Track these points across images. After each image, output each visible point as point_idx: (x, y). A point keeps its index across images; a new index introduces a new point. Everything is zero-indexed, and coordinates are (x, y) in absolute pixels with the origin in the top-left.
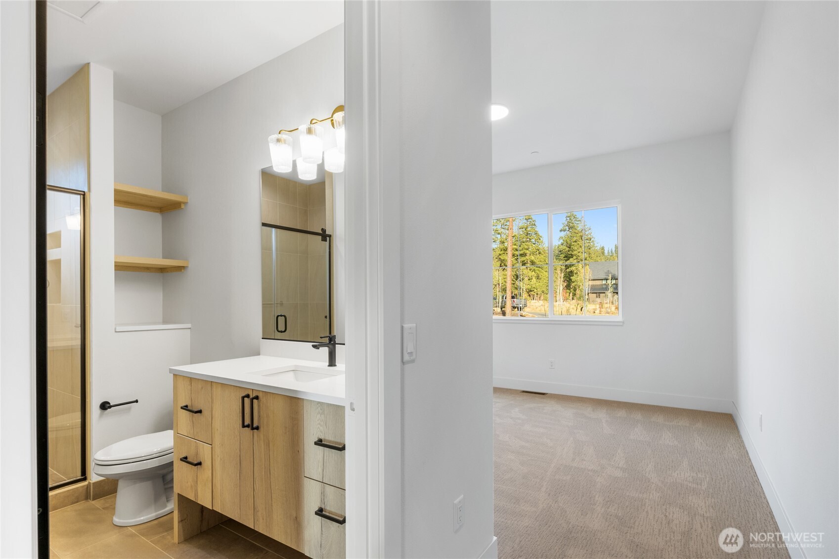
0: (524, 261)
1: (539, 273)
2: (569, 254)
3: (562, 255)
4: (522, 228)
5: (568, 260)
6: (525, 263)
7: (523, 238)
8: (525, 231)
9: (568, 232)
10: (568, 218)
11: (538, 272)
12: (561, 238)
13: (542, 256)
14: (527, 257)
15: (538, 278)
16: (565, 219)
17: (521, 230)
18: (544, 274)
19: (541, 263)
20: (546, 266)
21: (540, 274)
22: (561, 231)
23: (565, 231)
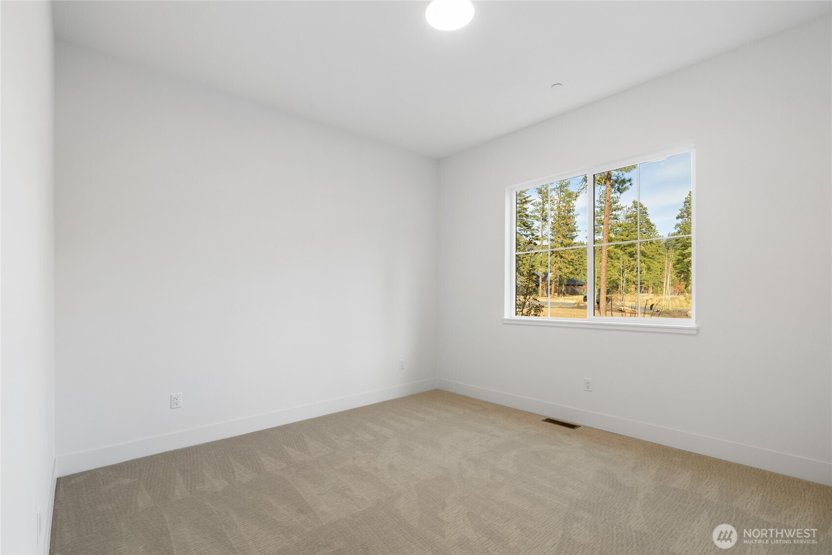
0: (633, 252)
1: (650, 264)
2: (688, 243)
3: (679, 244)
4: (631, 217)
5: (685, 249)
6: (634, 254)
7: (632, 228)
8: (634, 220)
9: (687, 219)
10: (687, 204)
11: (648, 263)
12: (678, 225)
13: (654, 246)
14: (636, 248)
15: (649, 269)
16: (683, 205)
17: (629, 219)
18: (655, 265)
19: (652, 254)
20: (658, 256)
21: (652, 266)
22: (678, 218)
23: (682, 217)
